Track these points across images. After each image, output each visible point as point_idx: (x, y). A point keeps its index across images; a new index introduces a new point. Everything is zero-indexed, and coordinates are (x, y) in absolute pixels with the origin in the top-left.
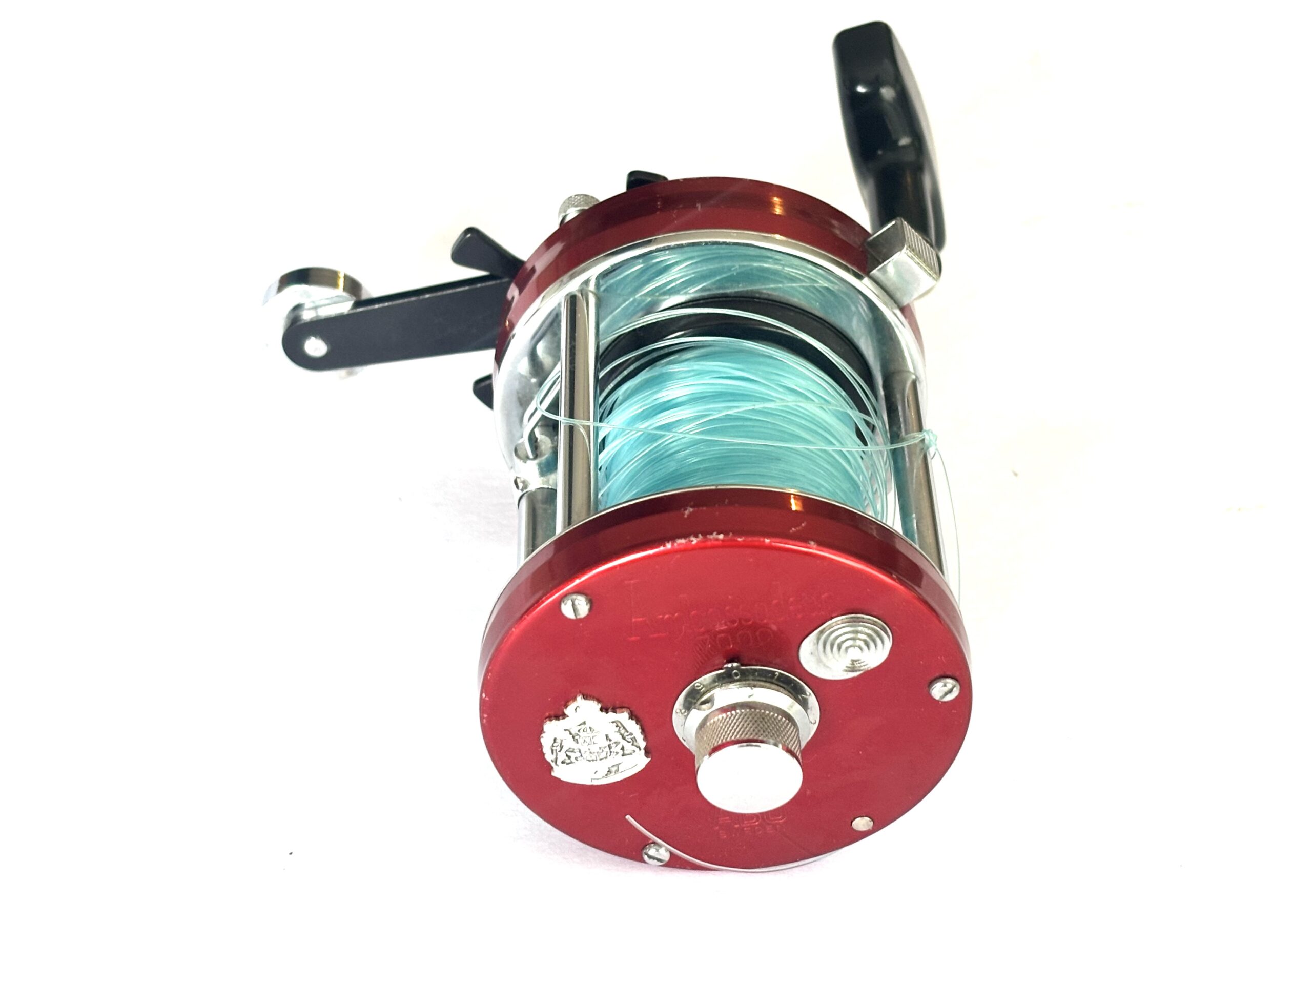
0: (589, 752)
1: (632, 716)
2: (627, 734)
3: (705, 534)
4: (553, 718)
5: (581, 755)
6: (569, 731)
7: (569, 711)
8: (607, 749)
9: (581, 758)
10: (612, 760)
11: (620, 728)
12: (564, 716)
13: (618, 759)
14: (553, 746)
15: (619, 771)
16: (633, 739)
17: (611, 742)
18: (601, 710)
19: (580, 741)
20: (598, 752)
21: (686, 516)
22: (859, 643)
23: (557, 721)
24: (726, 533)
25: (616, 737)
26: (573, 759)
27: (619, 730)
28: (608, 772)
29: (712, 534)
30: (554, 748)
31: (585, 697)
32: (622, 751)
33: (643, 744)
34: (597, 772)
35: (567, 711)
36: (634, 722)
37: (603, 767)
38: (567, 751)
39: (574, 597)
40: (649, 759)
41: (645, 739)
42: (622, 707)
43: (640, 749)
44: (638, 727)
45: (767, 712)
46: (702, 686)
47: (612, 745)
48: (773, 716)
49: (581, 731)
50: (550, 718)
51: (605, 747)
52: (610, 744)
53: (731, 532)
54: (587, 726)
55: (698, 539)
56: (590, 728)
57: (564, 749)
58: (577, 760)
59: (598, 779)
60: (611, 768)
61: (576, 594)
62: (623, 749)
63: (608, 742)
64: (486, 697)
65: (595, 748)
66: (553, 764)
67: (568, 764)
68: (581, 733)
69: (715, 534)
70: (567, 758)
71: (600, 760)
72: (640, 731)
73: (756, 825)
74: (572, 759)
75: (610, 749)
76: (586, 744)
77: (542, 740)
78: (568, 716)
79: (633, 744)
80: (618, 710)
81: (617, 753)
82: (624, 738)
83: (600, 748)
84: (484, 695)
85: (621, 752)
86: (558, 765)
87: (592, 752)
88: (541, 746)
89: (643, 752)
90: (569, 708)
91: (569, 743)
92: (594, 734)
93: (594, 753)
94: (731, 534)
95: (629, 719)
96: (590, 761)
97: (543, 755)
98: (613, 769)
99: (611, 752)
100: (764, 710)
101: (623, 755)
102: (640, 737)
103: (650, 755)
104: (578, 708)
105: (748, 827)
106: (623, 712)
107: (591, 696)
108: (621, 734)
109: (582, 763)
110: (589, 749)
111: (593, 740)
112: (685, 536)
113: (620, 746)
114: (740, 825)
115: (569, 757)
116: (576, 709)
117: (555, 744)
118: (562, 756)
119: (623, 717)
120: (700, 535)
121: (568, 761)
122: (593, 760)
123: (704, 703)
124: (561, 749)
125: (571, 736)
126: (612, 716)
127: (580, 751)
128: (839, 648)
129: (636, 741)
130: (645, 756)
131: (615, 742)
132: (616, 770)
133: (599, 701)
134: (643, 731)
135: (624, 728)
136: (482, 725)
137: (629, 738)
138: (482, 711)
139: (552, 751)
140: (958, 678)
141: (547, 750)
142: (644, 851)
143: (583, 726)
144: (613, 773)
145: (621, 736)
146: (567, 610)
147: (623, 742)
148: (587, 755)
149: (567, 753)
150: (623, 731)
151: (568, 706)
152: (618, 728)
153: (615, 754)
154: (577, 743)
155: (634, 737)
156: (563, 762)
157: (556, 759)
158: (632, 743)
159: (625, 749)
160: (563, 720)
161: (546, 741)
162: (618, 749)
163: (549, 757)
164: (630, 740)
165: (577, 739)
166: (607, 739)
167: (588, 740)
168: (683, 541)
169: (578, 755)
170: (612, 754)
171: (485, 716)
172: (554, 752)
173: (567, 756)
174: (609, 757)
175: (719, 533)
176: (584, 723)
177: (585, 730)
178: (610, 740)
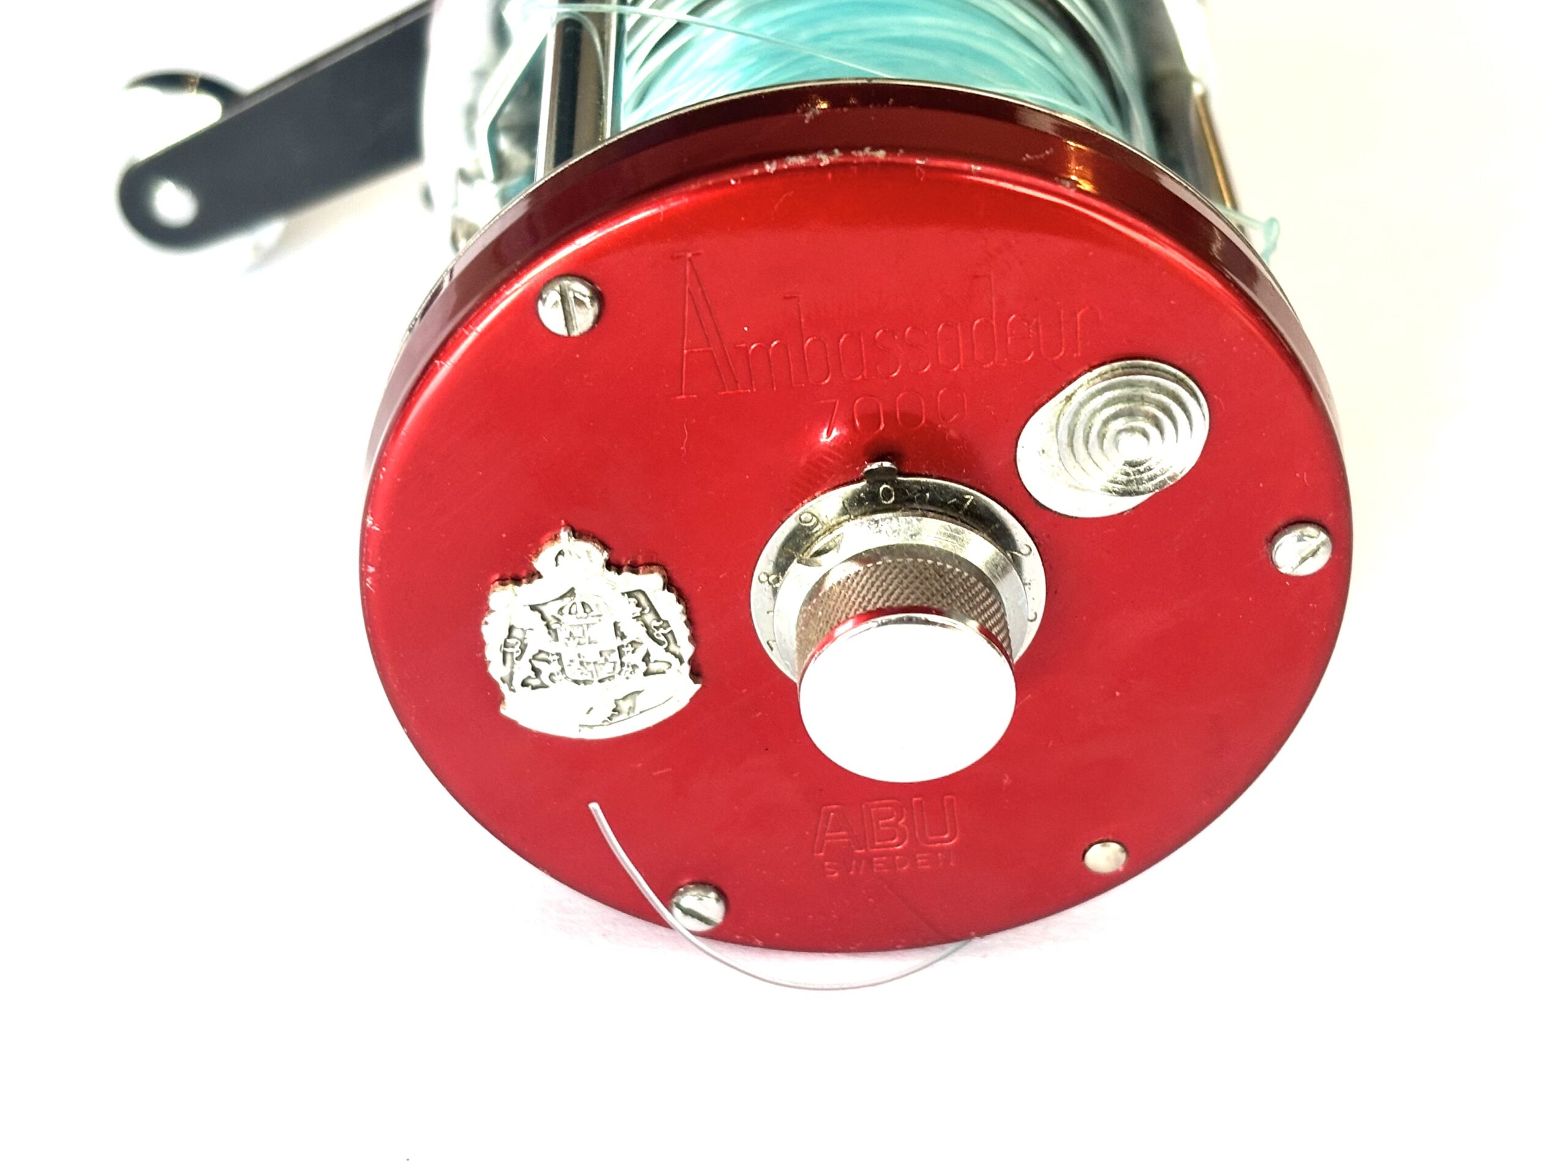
0: (577, 660)
1: (669, 585)
2: (658, 624)
3: (846, 149)
4: (507, 582)
5: (563, 670)
6: (540, 612)
7: (543, 562)
8: (615, 656)
9: (561, 676)
10: (621, 686)
11: (644, 609)
12: (534, 575)
13: (638, 680)
14: (506, 645)
15: (637, 711)
16: (670, 636)
17: (625, 642)
18: (609, 565)
19: (562, 634)
20: (595, 663)
21: (807, 121)
22: (1141, 423)
23: (516, 587)
24: (891, 149)
25: (635, 631)
26: (544, 677)
27: (642, 614)
28: (614, 710)
29: (862, 149)
30: (508, 650)
31: (577, 534)
32: (644, 663)
33: (687, 650)
34: (591, 709)
35: (539, 564)
36: (672, 597)
37: (603, 697)
38: (534, 657)
39: (566, 282)
40: (698, 686)
41: (693, 638)
42: (651, 564)
43: (681, 661)
44: (680, 608)
45: (949, 567)
46: (815, 520)
47: (624, 649)
48: (960, 574)
49: (566, 611)
50: (503, 581)
51: (613, 651)
52: (623, 646)
53: (903, 148)
54: (578, 600)
55: (832, 158)
56: (583, 604)
57: (528, 654)
58: (553, 681)
59: (591, 727)
60: (621, 703)
61: (570, 278)
62: (646, 658)
63: (619, 642)
64: (373, 525)
65: (590, 654)
66: (504, 688)
67: (534, 688)
68: (565, 618)
69: (867, 150)
70: (532, 674)
71: (600, 681)
72: (684, 618)
73: (898, 853)
74: (542, 676)
75: (621, 657)
76: (573, 643)
77: (484, 629)
78: (540, 577)
79: (667, 650)
80: (641, 569)
81: (634, 666)
82: (650, 634)
83: (601, 654)
84: (370, 522)
85: (643, 667)
86: (514, 691)
87: (585, 660)
88: (481, 645)
89: (686, 668)
90: (542, 556)
91: (539, 638)
92: (590, 620)
93: (588, 663)
94: (901, 151)
95: (664, 589)
96: (576, 682)
97: (483, 664)
98: (624, 706)
99: (622, 664)
100: (943, 562)
101: (646, 674)
102: (682, 632)
103: (700, 680)
104: (560, 557)
105: (881, 855)
106: (652, 572)
107: (588, 535)
108: (646, 626)
109: (562, 688)
110: (579, 656)
111: (587, 634)
112: (804, 152)
113: (641, 652)
114: (866, 849)
115: (537, 672)
116: (556, 559)
117: (511, 641)
118: (523, 670)
119: (651, 582)
120: (836, 151)
121: (535, 682)
122: (585, 682)
123: (818, 553)
124: (523, 651)
125: (545, 623)
126: (629, 580)
127: (560, 661)
128: (1102, 436)
129: (675, 642)
130: (691, 678)
131: (632, 643)
132: (630, 708)
133: (605, 546)
134: (690, 622)
135: (653, 609)
136: (364, 591)
137: (659, 634)
138: (364, 559)
139: (505, 653)
140: (1329, 526)
141: (492, 653)
142: (675, 900)
143: (567, 601)
144: (624, 716)
145: (645, 629)
146: (550, 315)
147: (649, 644)
148: (573, 672)
149: (533, 661)
150: (649, 618)
151: (541, 552)
152: (640, 609)
153: (630, 669)
154: (557, 639)
155: (671, 632)
156: (524, 684)
157: (511, 675)
158: (665, 646)
159: (652, 659)
160: (530, 585)
161: (492, 632)
162: (636, 658)
163: (496, 670)
164: (662, 638)
165: (555, 631)
166: (616, 635)
167: (577, 632)
168: (801, 160)
169: (555, 667)
170: (625, 668)
171: (371, 569)
172: (509, 657)
173: (534, 669)
174: (617, 676)
175: (875, 148)
176: (571, 592)
177: (573, 611)
178: (623, 637)
